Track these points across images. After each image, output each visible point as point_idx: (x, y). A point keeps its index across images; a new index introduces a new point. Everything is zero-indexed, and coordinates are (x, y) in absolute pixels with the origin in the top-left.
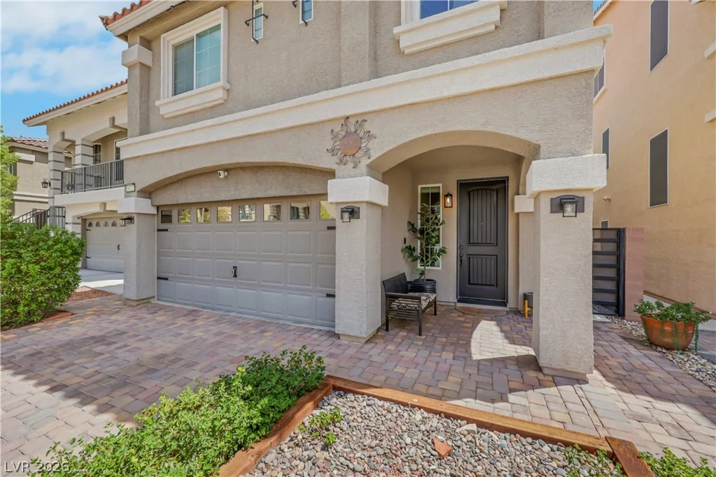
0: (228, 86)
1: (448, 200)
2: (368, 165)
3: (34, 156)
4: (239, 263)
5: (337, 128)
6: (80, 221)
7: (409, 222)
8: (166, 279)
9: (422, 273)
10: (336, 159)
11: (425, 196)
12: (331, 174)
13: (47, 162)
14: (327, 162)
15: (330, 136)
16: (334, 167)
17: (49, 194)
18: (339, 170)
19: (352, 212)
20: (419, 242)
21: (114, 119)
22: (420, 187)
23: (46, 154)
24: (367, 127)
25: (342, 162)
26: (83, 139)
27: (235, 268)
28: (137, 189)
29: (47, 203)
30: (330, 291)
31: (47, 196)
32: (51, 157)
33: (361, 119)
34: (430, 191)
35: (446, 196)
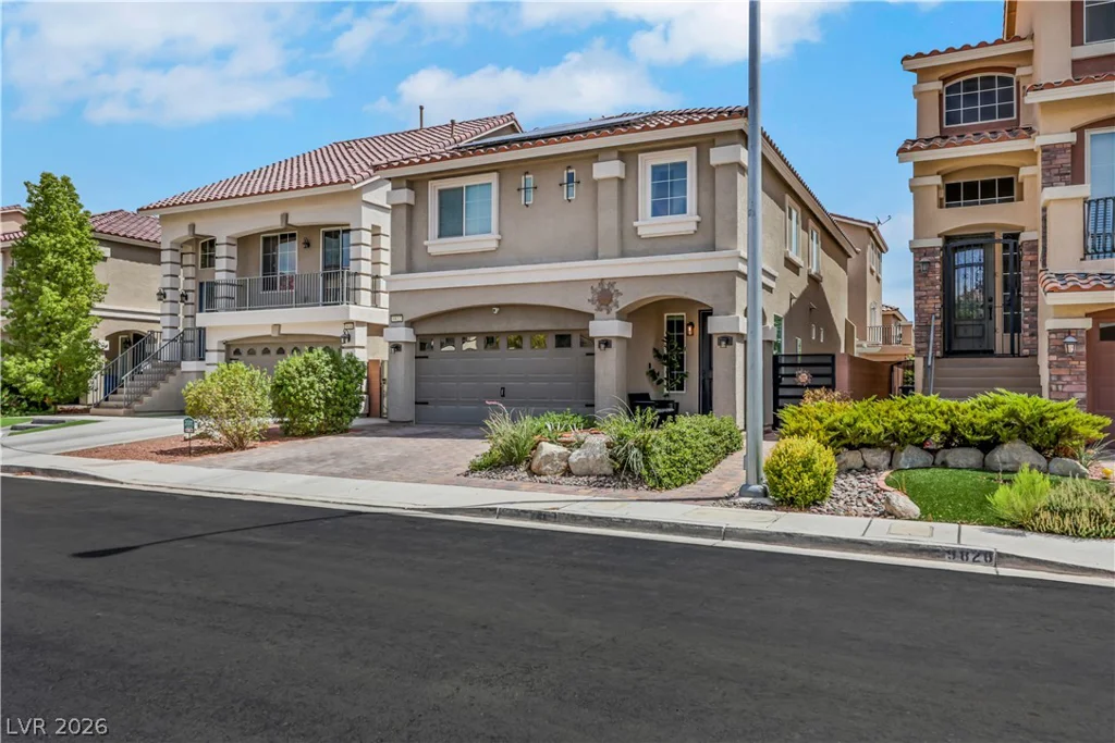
0: (500, 237)
1: (690, 329)
2: (617, 313)
3: (109, 249)
4: (507, 384)
5: (596, 286)
6: (223, 348)
7: (654, 349)
8: (427, 403)
9: (667, 395)
10: (595, 307)
11: (670, 324)
12: (591, 316)
13: (159, 263)
14: (590, 308)
15: (590, 290)
16: (593, 311)
17: (162, 309)
18: (597, 314)
19: (606, 343)
20: (665, 367)
21: (287, 215)
22: (666, 315)
23: (158, 251)
24: (617, 287)
25: (599, 309)
26: (228, 237)
27: (503, 388)
28: (405, 319)
29: (159, 322)
30: (590, 402)
31: (159, 312)
32: (166, 256)
33: (613, 281)
34: (675, 319)
35: (688, 325)
